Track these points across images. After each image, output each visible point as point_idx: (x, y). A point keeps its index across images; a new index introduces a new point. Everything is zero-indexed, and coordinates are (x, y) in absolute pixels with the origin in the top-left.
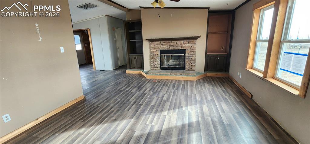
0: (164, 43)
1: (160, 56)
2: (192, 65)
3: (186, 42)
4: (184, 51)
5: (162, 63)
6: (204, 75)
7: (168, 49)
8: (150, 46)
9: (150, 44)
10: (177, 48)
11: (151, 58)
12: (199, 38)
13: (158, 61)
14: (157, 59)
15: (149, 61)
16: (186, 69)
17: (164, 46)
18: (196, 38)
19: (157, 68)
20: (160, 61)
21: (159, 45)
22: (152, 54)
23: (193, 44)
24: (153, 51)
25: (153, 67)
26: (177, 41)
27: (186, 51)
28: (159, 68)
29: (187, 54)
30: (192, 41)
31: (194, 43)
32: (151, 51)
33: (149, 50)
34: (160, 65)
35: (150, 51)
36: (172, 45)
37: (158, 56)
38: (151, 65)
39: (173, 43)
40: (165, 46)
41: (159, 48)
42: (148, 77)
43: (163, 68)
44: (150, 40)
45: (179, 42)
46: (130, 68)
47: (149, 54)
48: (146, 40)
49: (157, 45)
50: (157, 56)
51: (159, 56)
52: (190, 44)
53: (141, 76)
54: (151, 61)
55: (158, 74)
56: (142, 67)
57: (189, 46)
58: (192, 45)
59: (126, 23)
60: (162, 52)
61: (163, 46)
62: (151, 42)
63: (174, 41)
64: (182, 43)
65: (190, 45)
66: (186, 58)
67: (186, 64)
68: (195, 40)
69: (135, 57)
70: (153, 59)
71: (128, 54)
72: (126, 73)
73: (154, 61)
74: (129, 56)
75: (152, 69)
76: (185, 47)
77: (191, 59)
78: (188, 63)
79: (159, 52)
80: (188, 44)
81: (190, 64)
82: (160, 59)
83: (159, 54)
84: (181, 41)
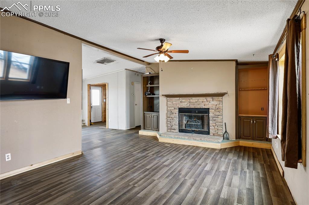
0: (183, 100)
1: (179, 116)
2: (218, 128)
3: (209, 99)
4: (207, 111)
5: (180, 125)
6: (233, 143)
7: (188, 106)
8: (167, 103)
9: (167, 101)
10: (199, 107)
11: (167, 117)
12: (226, 95)
13: (176, 121)
14: (175, 119)
15: (166, 120)
16: (210, 134)
17: (183, 104)
18: (222, 95)
19: (175, 129)
20: (179, 122)
21: (177, 102)
22: (169, 112)
23: (218, 102)
24: (171, 108)
25: (170, 129)
26: (198, 98)
28: (177, 131)
29: (211, 115)
30: (217, 98)
31: (220, 101)
32: (169, 108)
34: (178, 127)
35: (167, 108)
36: (192, 102)
37: (176, 115)
38: (167, 126)
39: (194, 100)
40: (185, 104)
41: (177, 105)
42: (161, 140)
43: (181, 131)
44: (168, 96)
45: (201, 99)
46: (144, 129)
47: (166, 112)
48: (162, 95)
49: (175, 102)
50: (174, 115)
51: (177, 115)
53: (155, 138)
54: (167, 121)
55: (173, 136)
56: (157, 129)
57: (214, 105)
58: (216, 104)
59: (143, 77)
60: (182, 111)
61: (182, 104)
62: (168, 98)
63: (195, 98)
64: (205, 100)
65: (215, 103)
66: (211, 119)
67: (210, 127)
68: (221, 97)
69: (149, 114)
70: (171, 119)
71: (144, 111)
72: (139, 134)
73: (170, 121)
74: (144, 113)
75: (168, 130)
76: (208, 105)
77: (216, 120)
78: (213, 126)
79: (178, 110)
80: (212, 102)
81: (216, 127)
82: (178, 119)
83: (178, 112)
84: (204, 98)
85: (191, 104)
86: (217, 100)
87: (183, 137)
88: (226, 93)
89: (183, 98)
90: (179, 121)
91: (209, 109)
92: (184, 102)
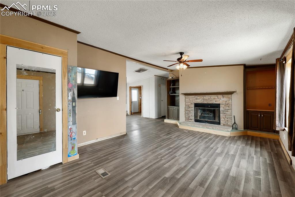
1: (195, 109)
2: (227, 120)
3: (220, 96)
4: (218, 106)
5: (196, 116)
6: (242, 133)
7: (202, 102)
8: (185, 100)
9: (185, 98)
10: (211, 103)
11: (185, 110)
12: (235, 93)
13: (193, 113)
14: (191, 111)
15: (184, 112)
16: (221, 124)
18: (231, 93)
19: (191, 120)
20: (195, 114)
21: (193, 99)
22: (187, 107)
23: (228, 99)
24: (188, 104)
25: (188, 119)
26: (210, 96)
27: (220, 105)
28: (194, 121)
29: (221, 109)
30: (227, 95)
31: (229, 98)
34: (194, 118)
35: (185, 104)
36: (206, 99)
38: (186, 117)
39: (207, 97)
40: (200, 100)
41: (193, 101)
42: (181, 127)
43: (196, 121)
44: (186, 94)
45: (213, 97)
46: (168, 118)
47: (185, 106)
48: (182, 94)
49: (191, 99)
50: (191, 108)
51: (193, 108)
52: (224, 99)
53: (176, 125)
54: (185, 113)
55: (190, 125)
56: (178, 118)
57: (224, 101)
58: (226, 100)
59: (167, 81)
60: (197, 105)
61: (197, 100)
62: (186, 96)
63: (208, 96)
64: (216, 97)
66: (221, 112)
67: (221, 119)
68: (231, 95)
69: (172, 108)
70: (188, 111)
71: (167, 106)
72: (165, 122)
73: (188, 113)
74: (168, 107)
75: (186, 120)
76: (219, 101)
77: (226, 114)
78: (223, 118)
79: (194, 105)
80: (222, 99)
81: (226, 119)
82: (194, 112)
83: (194, 107)
84: (215, 96)
85: (204, 100)
86: (227, 97)
87: (198, 126)
88: (235, 92)
89: (198, 96)
90: (195, 113)
91: (220, 104)
92: (199, 99)
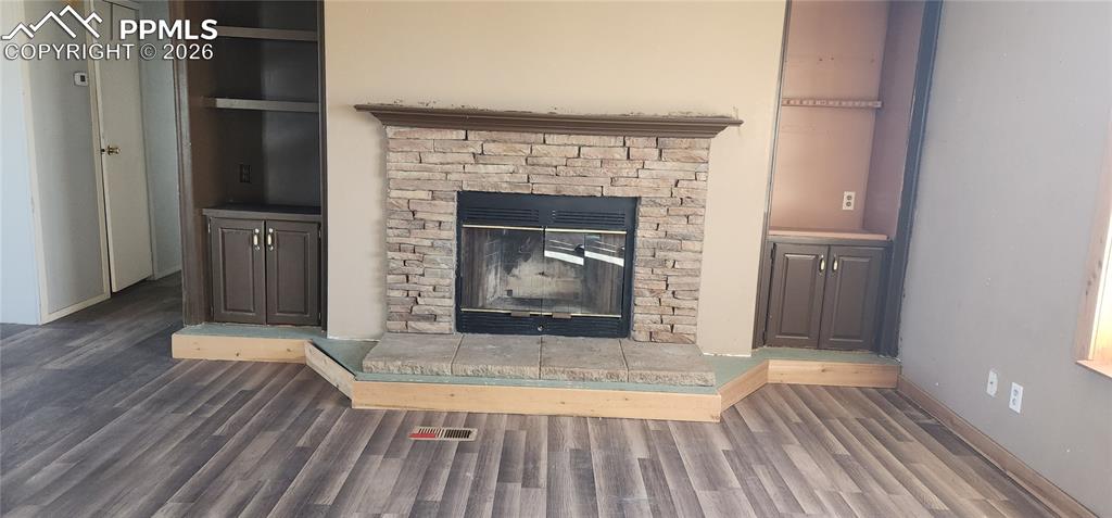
0: (490, 148)
1: (459, 238)
2: (675, 303)
3: (642, 146)
4: (625, 211)
5: (466, 285)
7: (517, 185)
8: (383, 161)
9: (385, 147)
10: (581, 191)
11: (386, 246)
12: (730, 130)
13: (444, 269)
14: (436, 256)
15: (374, 265)
16: (635, 334)
17: (490, 168)
18: (709, 127)
19: (434, 318)
20: (458, 273)
21: (450, 157)
22: (400, 216)
23: (689, 166)
24: (409, 194)
25: (404, 313)
26: (582, 139)
27: (642, 210)
28: (447, 324)
29: (644, 233)
30: (686, 142)
31: (695, 160)
32: (394, 194)
33: (373, 185)
34: (451, 302)
35: (387, 195)
36: (546, 160)
37: (445, 234)
38: (388, 302)
39: (557, 146)
40: (501, 168)
41: (452, 177)
42: (366, 395)
43: (471, 321)
44: (389, 116)
45: (594, 147)
47: (374, 213)
48: (359, 108)
49: (434, 158)
50: (432, 231)
51: (450, 233)
52: (669, 165)
53: (303, 383)
54: (385, 270)
55: (446, 368)
56: (311, 311)
57: (664, 179)
58: (680, 175)
60: (475, 207)
61: (482, 169)
62: (391, 131)
63: (563, 139)
64: (620, 153)
65: (669, 168)
66: (642, 254)
67: (638, 300)
68: (703, 142)
69: (247, 225)
70: (405, 256)
71: (201, 202)
72: (176, 354)
73: (407, 269)
74: (205, 220)
75: (393, 325)
76: (634, 182)
77: (670, 264)
78: (652, 291)
79: (453, 206)
80: (655, 165)
81: (667, 298)
82: (454, 258)
83: (453, 219)
84: (612, 141)
85: (539, 169)
86: (680, 154)
87: (507, 369)
88: (739, 123)
89: (495, 135)
90: (458, 266)
91: (636, 200)
92: (499, 159)
